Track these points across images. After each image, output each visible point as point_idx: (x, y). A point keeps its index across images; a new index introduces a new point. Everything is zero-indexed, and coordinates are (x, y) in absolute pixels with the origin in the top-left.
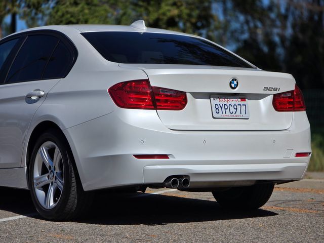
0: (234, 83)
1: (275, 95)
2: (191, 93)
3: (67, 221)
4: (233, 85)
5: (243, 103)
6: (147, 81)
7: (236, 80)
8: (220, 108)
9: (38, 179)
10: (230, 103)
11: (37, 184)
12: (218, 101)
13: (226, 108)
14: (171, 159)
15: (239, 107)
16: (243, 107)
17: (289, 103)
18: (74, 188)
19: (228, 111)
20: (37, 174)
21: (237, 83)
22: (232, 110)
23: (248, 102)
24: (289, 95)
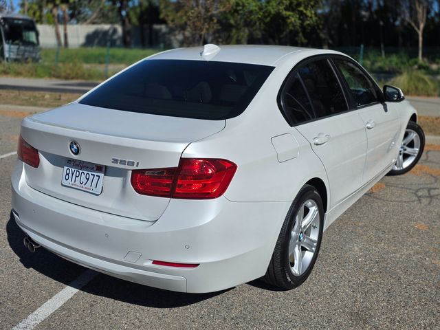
1: (133, 172)
2: (43, 153)
5: (98, 174)
8: (71, 175)
10: (83, 170)
12: (71, 165)
13: (78, 175)
15: (91, 178)
16: (96, 178)
19: (78, 179)
22: (83, 179)
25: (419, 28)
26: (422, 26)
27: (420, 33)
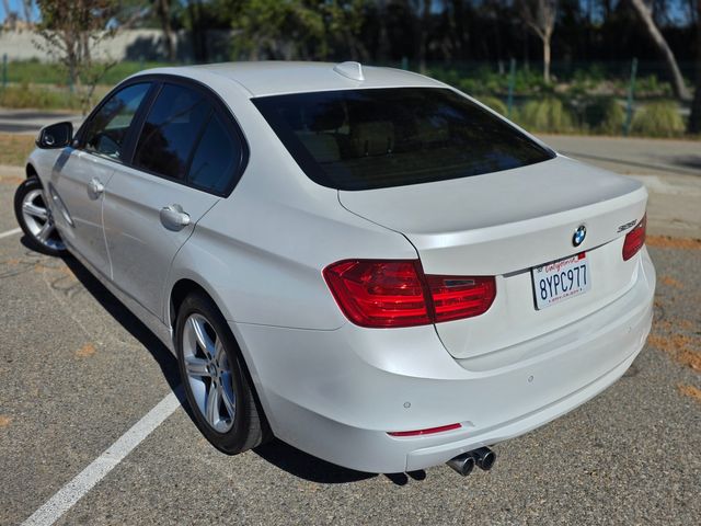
0: (579, 234)
1: (628, 235)
2: (503, 275)
4: (577, 240)
5: (582, 262)
6: (417, 264)
7: (584, 228)
8: (547, 287)
10: (561, 270)
12: (544, 273)
13: (557, 282)
14: (465, 428)
15: (575, 272)
16: (582, 270)
19: (559, 287)
20: (189, 353)
21: (585, 233)
22: (566, 282)
25: (543, 31)
26: (549, 30)
27: (546, 40)
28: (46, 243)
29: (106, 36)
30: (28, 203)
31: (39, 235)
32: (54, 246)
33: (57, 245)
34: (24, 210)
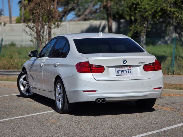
0: (125, 61)
1: (144, 65)
2: (106, 66)
3: (66, 114)
4: (124, 62)
5: (130, 69)
6: (88, 62)
7: (125, 60)
8: (119, 72)
9: (57, 97)
10: (124, 69)
11: (57, 99)
12: (118, 69)
13: (122, 71)
14: (97, 92)
15: (128, 71)
16: (130, 71)
17: (152, 68)
18: (66, 102)
19: (123, 72)
20: (57, 95)
21: (126, 61)
22: (125, 72)
23: (132, 68)
24: (152, 64)
28: (25, 93)
29: (55, 27)
30: (21, 80)
31: (23, 90)
32: (27, 94)
33: (28, 94)
34: (20, 82)
